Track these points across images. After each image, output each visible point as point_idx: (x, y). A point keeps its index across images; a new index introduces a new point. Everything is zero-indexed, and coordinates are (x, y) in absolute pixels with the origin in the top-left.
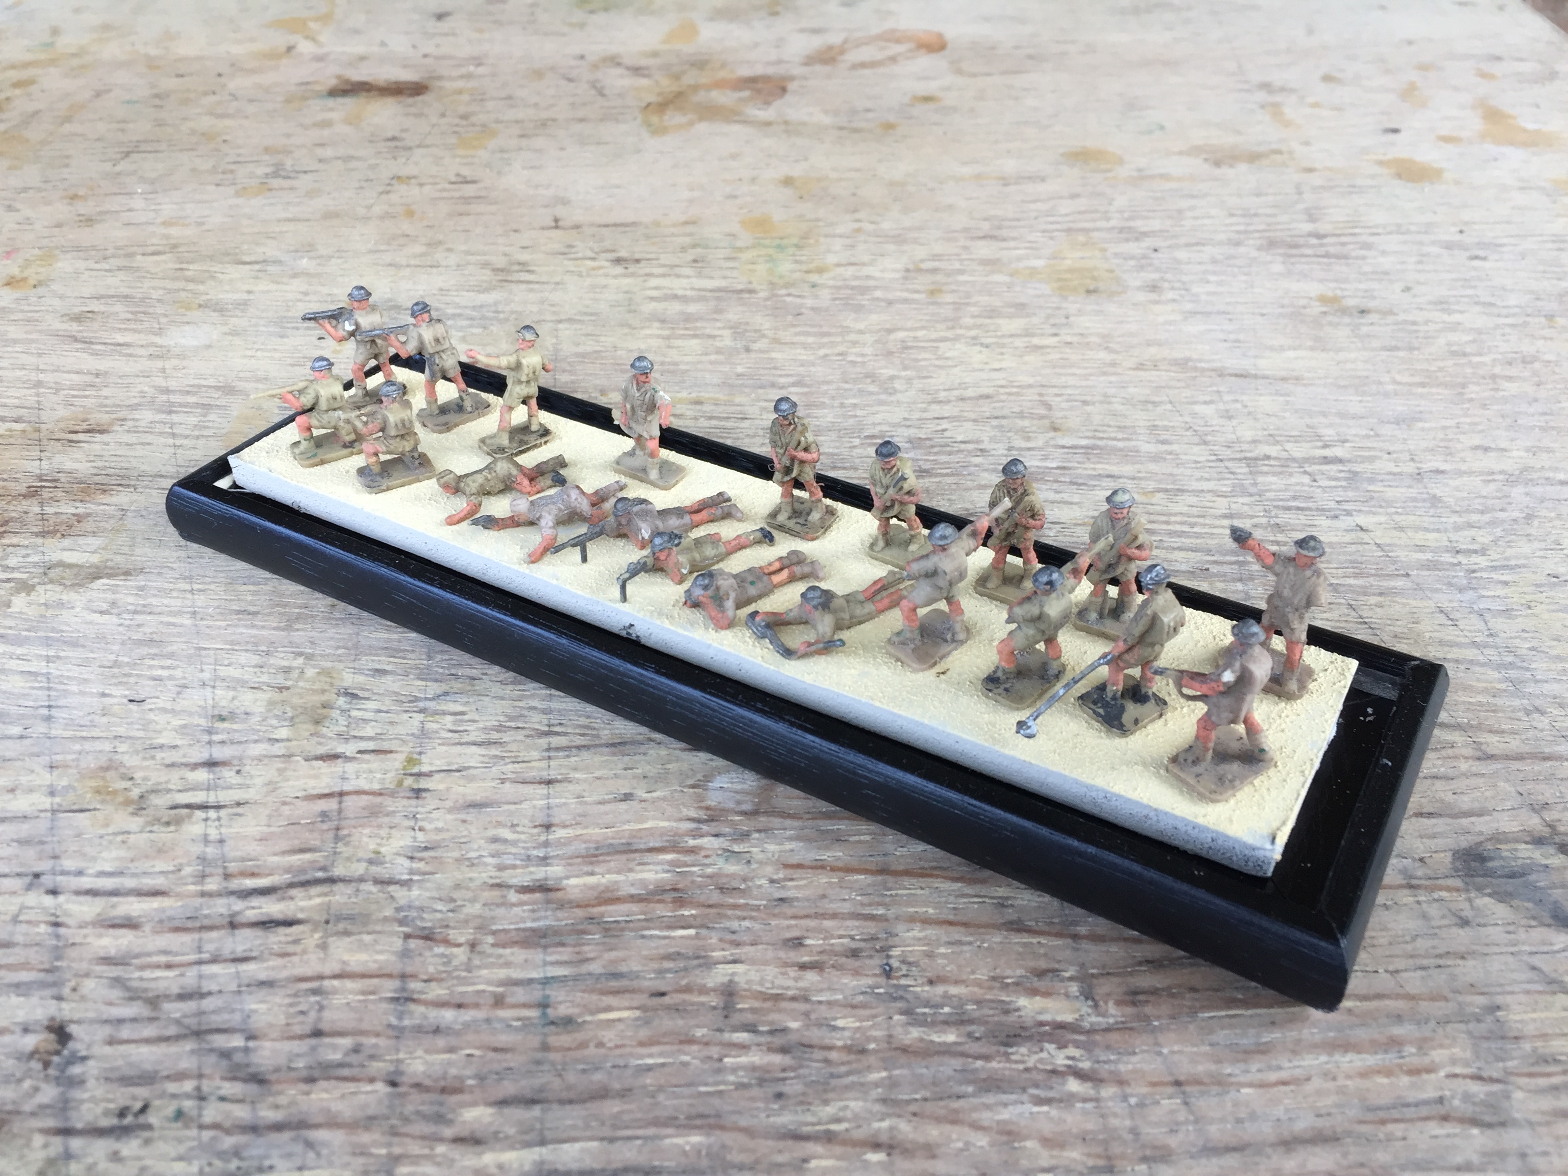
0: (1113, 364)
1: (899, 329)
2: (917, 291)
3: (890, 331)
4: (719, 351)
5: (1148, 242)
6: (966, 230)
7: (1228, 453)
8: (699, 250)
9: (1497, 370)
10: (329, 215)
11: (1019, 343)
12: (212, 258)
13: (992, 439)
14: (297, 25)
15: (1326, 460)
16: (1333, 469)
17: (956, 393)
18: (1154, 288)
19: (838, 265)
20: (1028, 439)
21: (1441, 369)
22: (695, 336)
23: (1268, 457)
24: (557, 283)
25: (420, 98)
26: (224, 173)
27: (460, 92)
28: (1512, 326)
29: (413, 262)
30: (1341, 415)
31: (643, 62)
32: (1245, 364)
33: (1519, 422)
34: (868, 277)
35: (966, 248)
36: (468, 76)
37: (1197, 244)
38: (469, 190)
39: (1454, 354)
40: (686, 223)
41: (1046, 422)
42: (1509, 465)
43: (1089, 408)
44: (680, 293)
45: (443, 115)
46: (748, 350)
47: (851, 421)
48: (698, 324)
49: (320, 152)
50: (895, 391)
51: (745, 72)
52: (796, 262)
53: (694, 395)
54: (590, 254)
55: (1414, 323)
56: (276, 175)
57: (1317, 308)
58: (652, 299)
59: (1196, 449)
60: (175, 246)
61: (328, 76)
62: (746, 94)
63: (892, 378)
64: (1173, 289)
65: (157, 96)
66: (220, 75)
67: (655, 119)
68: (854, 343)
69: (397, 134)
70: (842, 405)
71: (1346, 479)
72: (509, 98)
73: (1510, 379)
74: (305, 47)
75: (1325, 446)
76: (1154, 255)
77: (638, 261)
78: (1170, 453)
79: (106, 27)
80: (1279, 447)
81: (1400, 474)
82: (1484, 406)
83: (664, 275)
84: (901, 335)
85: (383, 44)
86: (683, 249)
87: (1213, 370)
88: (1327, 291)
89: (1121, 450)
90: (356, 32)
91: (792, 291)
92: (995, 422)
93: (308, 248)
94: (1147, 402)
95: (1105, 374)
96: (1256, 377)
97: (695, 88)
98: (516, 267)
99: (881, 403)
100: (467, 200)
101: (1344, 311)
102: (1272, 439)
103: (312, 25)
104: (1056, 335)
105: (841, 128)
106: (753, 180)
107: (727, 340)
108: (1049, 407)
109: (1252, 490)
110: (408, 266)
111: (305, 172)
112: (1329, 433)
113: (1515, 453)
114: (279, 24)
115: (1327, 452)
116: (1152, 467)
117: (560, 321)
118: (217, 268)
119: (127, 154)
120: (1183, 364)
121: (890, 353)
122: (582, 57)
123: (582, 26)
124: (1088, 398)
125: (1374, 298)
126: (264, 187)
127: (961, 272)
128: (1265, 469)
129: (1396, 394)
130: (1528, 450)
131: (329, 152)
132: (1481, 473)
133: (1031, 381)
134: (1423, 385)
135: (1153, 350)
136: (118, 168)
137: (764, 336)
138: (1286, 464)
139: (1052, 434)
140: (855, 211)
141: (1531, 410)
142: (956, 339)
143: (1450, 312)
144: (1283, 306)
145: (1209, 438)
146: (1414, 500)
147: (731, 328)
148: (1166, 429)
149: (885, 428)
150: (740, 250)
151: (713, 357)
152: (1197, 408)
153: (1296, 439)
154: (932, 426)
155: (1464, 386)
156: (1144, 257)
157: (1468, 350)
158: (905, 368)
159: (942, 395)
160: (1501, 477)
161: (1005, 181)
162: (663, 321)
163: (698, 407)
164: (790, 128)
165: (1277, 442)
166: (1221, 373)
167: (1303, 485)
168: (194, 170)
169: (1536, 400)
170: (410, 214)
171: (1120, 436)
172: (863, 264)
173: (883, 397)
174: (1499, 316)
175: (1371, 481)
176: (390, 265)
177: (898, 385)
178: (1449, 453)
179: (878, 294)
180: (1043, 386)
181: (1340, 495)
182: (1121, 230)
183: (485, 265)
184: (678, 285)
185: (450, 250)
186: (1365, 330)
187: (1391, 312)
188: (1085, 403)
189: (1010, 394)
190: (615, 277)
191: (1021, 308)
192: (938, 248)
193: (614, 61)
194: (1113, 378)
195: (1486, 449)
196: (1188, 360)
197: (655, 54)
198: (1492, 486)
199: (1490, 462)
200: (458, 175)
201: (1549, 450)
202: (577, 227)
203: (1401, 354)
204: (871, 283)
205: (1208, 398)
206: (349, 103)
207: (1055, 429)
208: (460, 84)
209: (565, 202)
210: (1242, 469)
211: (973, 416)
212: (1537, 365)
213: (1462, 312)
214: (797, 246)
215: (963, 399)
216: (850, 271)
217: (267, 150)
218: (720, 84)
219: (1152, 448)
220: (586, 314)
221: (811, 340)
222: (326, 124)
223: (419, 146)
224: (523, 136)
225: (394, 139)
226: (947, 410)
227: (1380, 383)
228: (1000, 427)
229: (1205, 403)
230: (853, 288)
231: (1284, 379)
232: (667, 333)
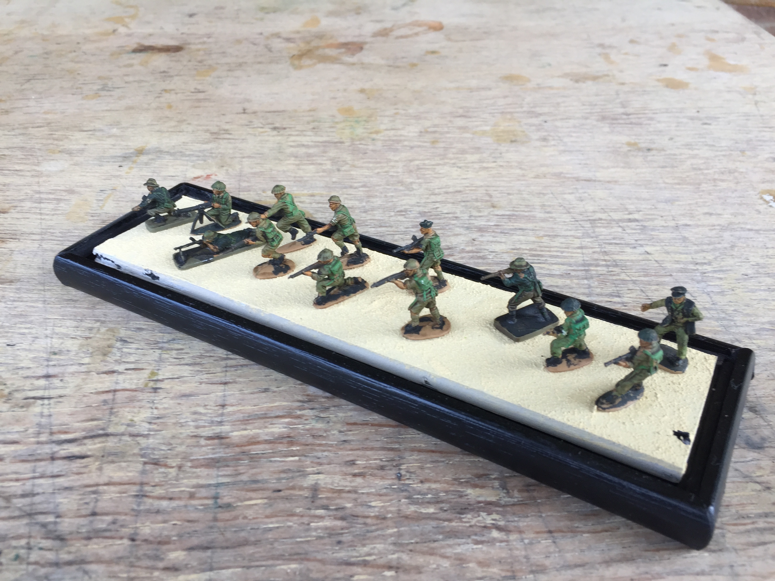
0: (524, 176)
1: (416, 160)
2: (425, 142)
3: (411, 161)
4: (324, 171)
5: (542, 118)
6: (451, 113)
7: (581, 217)
8: (316, 124)
9: (716, 176)
10: (129, 108)
11: (476, 166)
12: (67, 129)
13: (462, 212)
14: (119, 20)
15: (630, 220)
16: (633, 224)
17: (444, 190)
18: (544, 139)
19: (386, 130)
20: (480, 212)
21: (688, 176)
22: (312, 164)
23: (601, 219)
24: (243, 139)
25: (178, 53)
26: (77, 89)
27: (199, 50)
28: (724, 156)
29: (170, 130)
30: (637, 199)
31: (292, 36)
32: (590, 175)
33: (728, 201)
34: (401, 135)
35: (450, 121)
36: (204, 43)
37: (566, 119)
38: (201, 96)
39: (694, 169)
40: (310, 111)
41: (489, 203)
42: (722, 221)
43: (511, 197)
44: (306, 143)
45: (190, 61)
46: (339, 170)
47: (390, 204)
48: (314, 158)
49: (127, 79)
50: (413, 189)
51: (343, 40)
52: (365, 128)
53: (310, 192)
54: (261, 126)
55: (675, 155)
56: (103, 89)
57: (626, 148)
58: (291, 146)
59: (564, 216)
60: (49, 123)
61: (133, 43)
62: (343, 50)
63: (412, 183)
64: (554, 140)
65: (46, 53)
66: (78, 43)
67: (296, 62)
68: (393, 167)
69: (166, 70)
70: (386, 196)
71: (640, 229)
72: (224, 53)
73: (723, 181)
74: (122, 30)
75: (630, 214)
76: (545, 124)
77: (285, 129)
78: (551, 218)
79: (23, 22)
80: (606, 214)
81: (667, 226)
82: (710, 194)
83: (297, 135)
84: (417, 162)
85: (162, 28)
86: (308, 123)
87: (574, 178)
88: (632, 139)
89: (527, 216)
90: (149, 23)
91: (363, 142)
92: (463, 204)
93: (117, 124)
94: (540, 193)
95: (519, 180)
96: (595, 181)
97: (317, 48)
98: (223, 132)
99: (406, 195)
100: (199, 100)
101: (640, 149)
102: (603, 211)
103: (127, 20)
104: (495, 162)
105: (390, 66)
106: (345, 90)
107: (328, 166)
108: (491, 196)
109: (593, 235)
110: (168, 132)
111: (118, 88)
112: (632, 207)
113: (726, 216)
114: (109, 20)
115: (631, 217)
116: (542, 224)
117: (244, 157)
118: (70, 133)
119: (29, 80)
120: (559, 175)
121: (411, 171)
122: (261, 34)
123: (262, 19)
124: (511, 192)
125: (654, 143)
126: (97, 95)
127: (448, 133)
128: (599, 225)
129: (665, 188)
130: (732, 214)
131: (131, 79)
132: (708, 226)
133: (482, 184)
134: (679, 184)
135: (544, 169)
136: (24, 87)
137: (347, 164)
138: (610, 222)
139: (492, 209)
140: (395, 104)
141: (733, 195)
142: (445, 164)
143: (692, 149)
144: (609, 147)
145: (571, 210)
146: (675, 239)
147: (330, 160)
148: (549, 206)
149: (407, 207)
150: (337, 123)
151: (321, 174)
152: (566, 196)
153: (615, 210)
154: (431, 206)
155: (699, 184)
156: (540, 125)
157: (702, 167)
158: (419, 178)
159: (437, 191)
160: (718, 227)
161: (471, 90)
162: (296, 157)
163: (312, 198)
164: (364, 66)
165: (605, 212)
166: (578, 179)
167: (618, 232)
168: (62, 88)
169: (736, 191)
170: (170, 107)
171: (526, 210)
172: (399, 129)
173: (407, 192)
174: (717, 151)
175: (653, 230)
176: (158, 131)
177: (414, 186)
178: (692, 216)
179: (406, 143)
180: (488, 186)
181: (637, 237)
182: (529, 112)
183: (207, 131)
184: (304, 140)
185: (189, 124)
186: (650, 158)
187: (663, 150)
188: (509, 194)
189: (471, 190)
190: (273, 136)
191: (478, 150)
192: (436, 122)
193: (277, 35)
194: (523, 182)
195: (711, 214)
196: (561, 173)
197: (298, 32)
198: (714, 232)
199: (713, 220)
200: (195, 89)
201: (743, 215)
202: (255, 113)
203: (668, 169)
204: (403, 138)
205: (571, 191)
206: (142, 56)
207: (494, 207)
208: (199, 46)
209: (249, 101)
210: (588, 225)
211: (452, 201)
212: (736, 174)
213: (698, 149)
214: (365, 121)
215: (447, 193)
216: (392, 133)
217: (100, 78)
218: (330, 46)
219: (542, 215)
220: (258, 154)
221: (371, 165)
222: (131, 65)
223: (177, 75)
224: (229, 70)
225: (164, 72)
226: (439, 198)
227: (657, 183)
228: (466, 206)
229: (570, 193)
230: (393, 141)
231: (609, 182)
232: (297, 162)
